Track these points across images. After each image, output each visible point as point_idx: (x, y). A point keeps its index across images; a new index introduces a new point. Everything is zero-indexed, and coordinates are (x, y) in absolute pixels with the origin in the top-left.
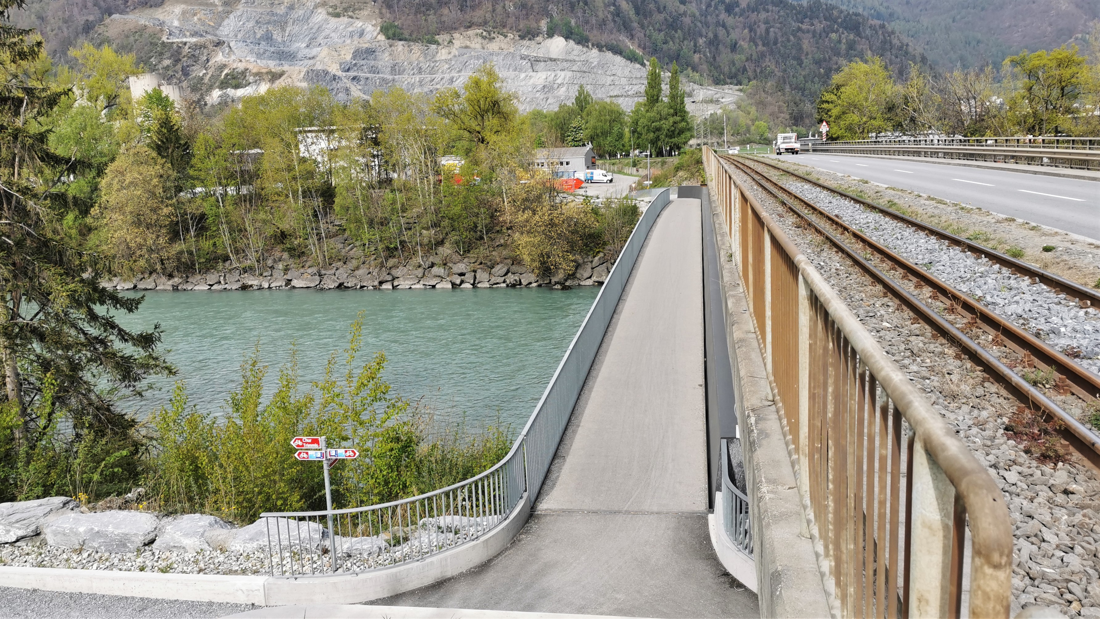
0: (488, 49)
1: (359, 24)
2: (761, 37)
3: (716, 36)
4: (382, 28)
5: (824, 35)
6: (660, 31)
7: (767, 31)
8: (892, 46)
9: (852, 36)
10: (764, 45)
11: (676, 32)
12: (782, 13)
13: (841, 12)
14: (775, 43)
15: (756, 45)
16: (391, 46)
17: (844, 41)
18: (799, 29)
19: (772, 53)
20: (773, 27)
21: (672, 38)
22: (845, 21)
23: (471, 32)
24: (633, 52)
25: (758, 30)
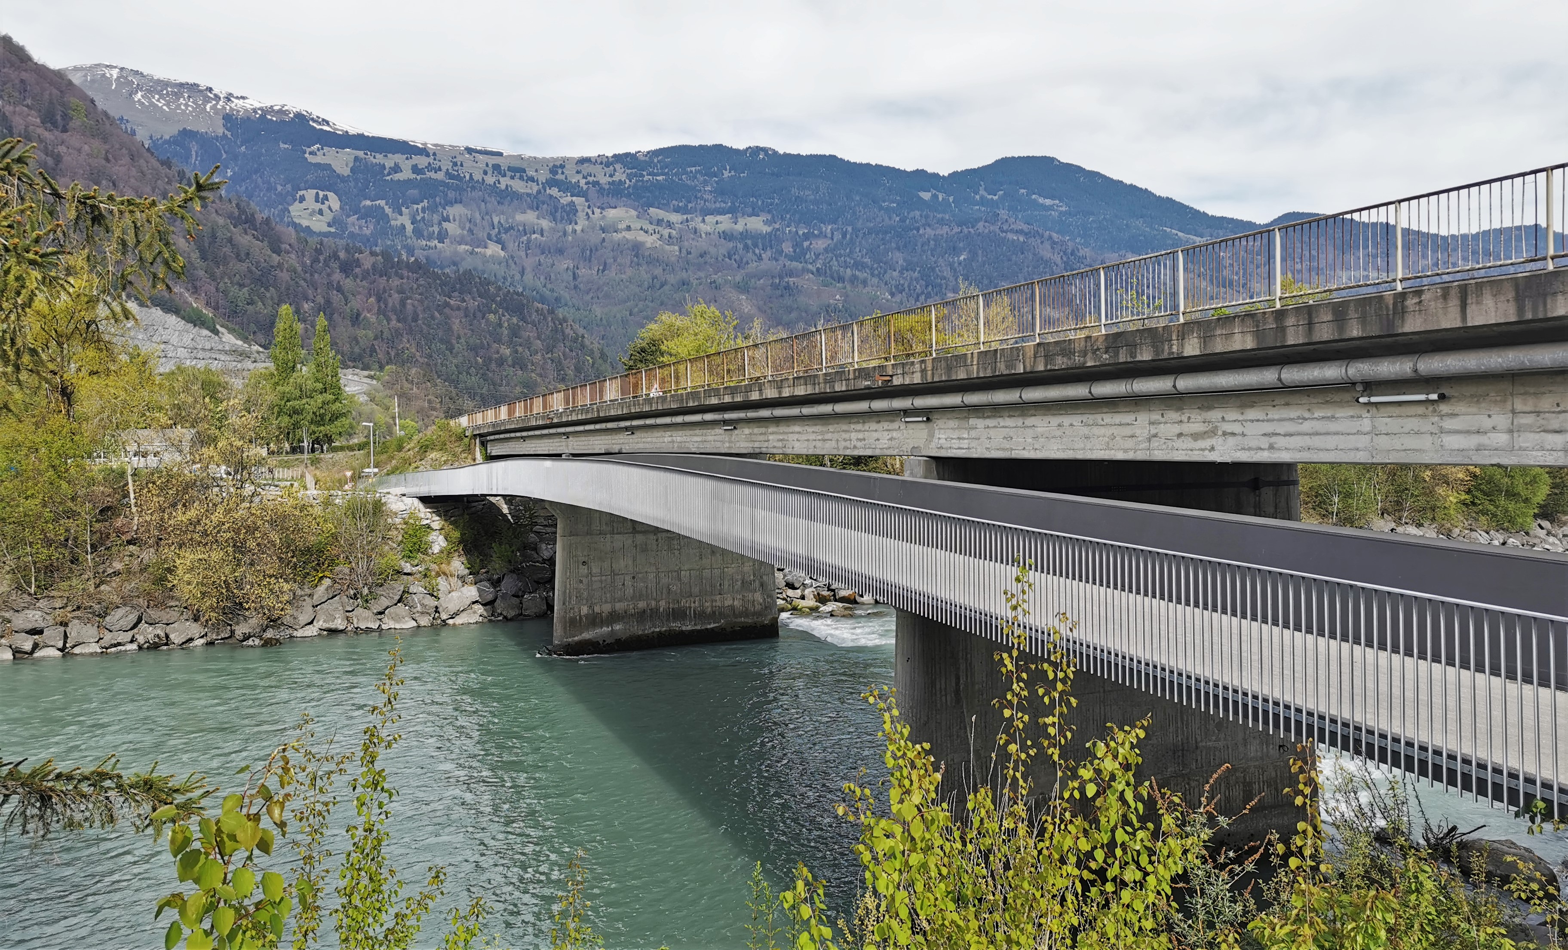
2: (394, 310)
3: (328, 302)
5: (479, 315)
6: (241, 286)
7: (403, 303)
8: (565, 337)
9: (515, 320)
10: (399, 321)
11: (267, 289)
12: (422, 281)
13: (499, 289)
14: (415, 319)
15: (389, 320)
17: (506, 324)
18: (447, 304)
19: (410, 332)
20: (411, 298)
21: (262, 298)
22: (505, 300)
24: (198, 312)
25: (390, 300)
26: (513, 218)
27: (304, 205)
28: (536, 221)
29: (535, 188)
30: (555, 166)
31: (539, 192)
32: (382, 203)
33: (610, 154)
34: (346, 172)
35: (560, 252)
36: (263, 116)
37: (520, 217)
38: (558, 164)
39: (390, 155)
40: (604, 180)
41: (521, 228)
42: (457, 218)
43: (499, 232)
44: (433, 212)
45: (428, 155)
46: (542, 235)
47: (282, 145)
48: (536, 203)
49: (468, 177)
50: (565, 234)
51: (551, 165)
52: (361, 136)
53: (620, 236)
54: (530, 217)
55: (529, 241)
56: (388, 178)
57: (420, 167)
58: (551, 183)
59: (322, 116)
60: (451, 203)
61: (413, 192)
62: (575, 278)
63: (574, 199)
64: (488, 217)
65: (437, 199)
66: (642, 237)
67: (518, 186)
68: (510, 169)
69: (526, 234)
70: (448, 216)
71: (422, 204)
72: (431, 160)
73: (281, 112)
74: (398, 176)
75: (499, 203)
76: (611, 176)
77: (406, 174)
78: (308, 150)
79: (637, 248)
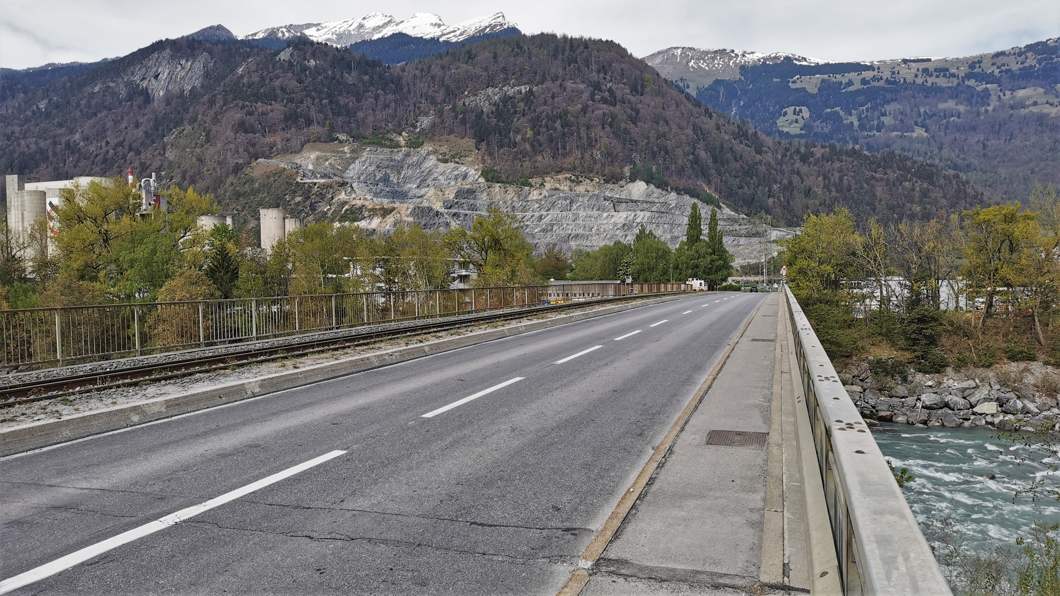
0: (575, 191)
1: (463, 168)
2: (835, 184)
3: (790, 182)
4: (483, 172)
5: (897, 183)
6: (736, 177)
7: (841, 179)
8: (966, 195)
9: (925, 185)
10: (837, 192)
11: (751, 178)
12: (855, 163)
13: (915, 162)
14: (849, 190)
15: (830, 192)
16: (489, 187)
17: (918, 189)
18: (873, 178)
20: (847, 175)
21: (748, 184)
22: (918, 171)
23: (560, 177)
24: (709, 196)
25: (832, 178)
26: (937, 107)
27: (786, 118)
28: (954, 107)
29: (956, 81)
30: (974, 63)
31: (959, 84)
32: (838, 109)
33: (1022, 45)
34: (815, 91)
35: (974, 128)
36: (764, 63)
37: (942, 106)
38: (976, 60)
39: (846, 75)
40: (1015, 67)
41: (942, 114)
42: (892, 113)
43: (924, 119)
44: (874, 110)
45: (874, 70)
46: (959, 118)
47: (775, 80)
48: (955, 93)
49: (902, 81)
50: (978, 114)
51: (970, 62)
52: (827, 65)
53: (1027, 110)
54: (950, 104)
55: (948, 123)
56: (844, 91)
57: (867, 79)
58: (969, 76)
59: (802, 56)
60: (888, 102)
61: (861, 98)
62: (984, 147)
63: (988, 86)
64: (916, 109)
65: (878, 101)
66: (1047, 109)
67: (942, 82)
68: (936, 70)
69: (945, 118)
70: (885, 112)
71: (867, 106)
72: (876, 73)
73: (776, 58)
74: (851, 88)
75: (925, 97)
76: (1022, 63)
77: (857, 86)
78: (791, 80)
79: (1041, 119)
